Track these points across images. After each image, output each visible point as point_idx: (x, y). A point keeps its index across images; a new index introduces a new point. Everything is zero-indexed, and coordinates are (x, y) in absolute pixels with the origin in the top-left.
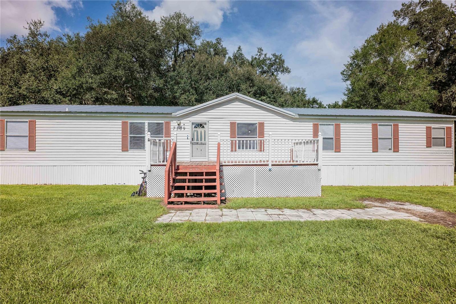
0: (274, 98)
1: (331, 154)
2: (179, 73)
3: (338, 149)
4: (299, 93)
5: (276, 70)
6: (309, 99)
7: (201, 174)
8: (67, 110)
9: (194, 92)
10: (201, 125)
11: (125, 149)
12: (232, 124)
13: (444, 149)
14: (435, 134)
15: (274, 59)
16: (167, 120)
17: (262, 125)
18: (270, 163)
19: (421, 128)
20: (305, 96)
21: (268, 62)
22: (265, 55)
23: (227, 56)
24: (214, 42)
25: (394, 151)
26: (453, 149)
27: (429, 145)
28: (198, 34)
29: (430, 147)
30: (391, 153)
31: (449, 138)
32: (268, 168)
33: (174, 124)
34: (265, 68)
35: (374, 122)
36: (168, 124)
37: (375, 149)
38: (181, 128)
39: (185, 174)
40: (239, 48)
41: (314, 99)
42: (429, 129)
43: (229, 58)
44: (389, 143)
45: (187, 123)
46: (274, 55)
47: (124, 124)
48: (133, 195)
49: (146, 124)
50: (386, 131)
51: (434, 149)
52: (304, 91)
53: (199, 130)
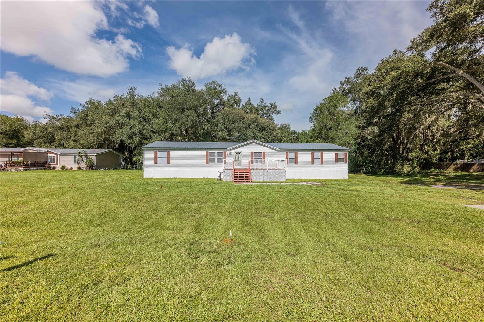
0: (270, 133)
1: (293, 165)
2: (218, 120)
3: (296, 163)
4: (285, 127)
5: (272, 113)
6: (292, 131)
7: (243, 172)
8: (183, 147)
9: (226, 130)
10: (238, 153)
11: (207, 163)
12: (252, 153)
13: (343, 163)
14: (339, 156)
15: (270, 106)
16: (225, 151)
17: (264, 153)
18: (267, 169)
19: (333, 154)
20: (289, 129)
21: (267, 108)
22: (265, 104)
23: (242, 103)
24: (234, 95)
25: (321, 164)
26: (347, 163)
27: (336, 161)
28: (225, 92)
29: (337, 162)
30: (320, 165)
31: (346, 158)
32: (267, 170)
33: (227, 152)
34: (265, 111)
35: (313, 152)
36: (225, 152)
37: (313, 163)
38: (230, 154)
39: (237, 172)
40: (249, 99)
41: (295, 131)
42: (337, 155)
43: (243, 105)
44: (319, 161)
45: (233, 152)
46: (270, 104)
47: (207, 152)
48: (218, 180)
49: (216, 153)
50: (317, 155)
51: (339, 163)
52: (289, 125)
53: (238, 155)
